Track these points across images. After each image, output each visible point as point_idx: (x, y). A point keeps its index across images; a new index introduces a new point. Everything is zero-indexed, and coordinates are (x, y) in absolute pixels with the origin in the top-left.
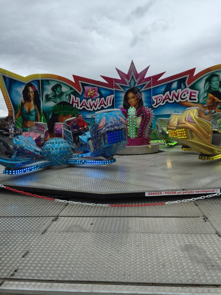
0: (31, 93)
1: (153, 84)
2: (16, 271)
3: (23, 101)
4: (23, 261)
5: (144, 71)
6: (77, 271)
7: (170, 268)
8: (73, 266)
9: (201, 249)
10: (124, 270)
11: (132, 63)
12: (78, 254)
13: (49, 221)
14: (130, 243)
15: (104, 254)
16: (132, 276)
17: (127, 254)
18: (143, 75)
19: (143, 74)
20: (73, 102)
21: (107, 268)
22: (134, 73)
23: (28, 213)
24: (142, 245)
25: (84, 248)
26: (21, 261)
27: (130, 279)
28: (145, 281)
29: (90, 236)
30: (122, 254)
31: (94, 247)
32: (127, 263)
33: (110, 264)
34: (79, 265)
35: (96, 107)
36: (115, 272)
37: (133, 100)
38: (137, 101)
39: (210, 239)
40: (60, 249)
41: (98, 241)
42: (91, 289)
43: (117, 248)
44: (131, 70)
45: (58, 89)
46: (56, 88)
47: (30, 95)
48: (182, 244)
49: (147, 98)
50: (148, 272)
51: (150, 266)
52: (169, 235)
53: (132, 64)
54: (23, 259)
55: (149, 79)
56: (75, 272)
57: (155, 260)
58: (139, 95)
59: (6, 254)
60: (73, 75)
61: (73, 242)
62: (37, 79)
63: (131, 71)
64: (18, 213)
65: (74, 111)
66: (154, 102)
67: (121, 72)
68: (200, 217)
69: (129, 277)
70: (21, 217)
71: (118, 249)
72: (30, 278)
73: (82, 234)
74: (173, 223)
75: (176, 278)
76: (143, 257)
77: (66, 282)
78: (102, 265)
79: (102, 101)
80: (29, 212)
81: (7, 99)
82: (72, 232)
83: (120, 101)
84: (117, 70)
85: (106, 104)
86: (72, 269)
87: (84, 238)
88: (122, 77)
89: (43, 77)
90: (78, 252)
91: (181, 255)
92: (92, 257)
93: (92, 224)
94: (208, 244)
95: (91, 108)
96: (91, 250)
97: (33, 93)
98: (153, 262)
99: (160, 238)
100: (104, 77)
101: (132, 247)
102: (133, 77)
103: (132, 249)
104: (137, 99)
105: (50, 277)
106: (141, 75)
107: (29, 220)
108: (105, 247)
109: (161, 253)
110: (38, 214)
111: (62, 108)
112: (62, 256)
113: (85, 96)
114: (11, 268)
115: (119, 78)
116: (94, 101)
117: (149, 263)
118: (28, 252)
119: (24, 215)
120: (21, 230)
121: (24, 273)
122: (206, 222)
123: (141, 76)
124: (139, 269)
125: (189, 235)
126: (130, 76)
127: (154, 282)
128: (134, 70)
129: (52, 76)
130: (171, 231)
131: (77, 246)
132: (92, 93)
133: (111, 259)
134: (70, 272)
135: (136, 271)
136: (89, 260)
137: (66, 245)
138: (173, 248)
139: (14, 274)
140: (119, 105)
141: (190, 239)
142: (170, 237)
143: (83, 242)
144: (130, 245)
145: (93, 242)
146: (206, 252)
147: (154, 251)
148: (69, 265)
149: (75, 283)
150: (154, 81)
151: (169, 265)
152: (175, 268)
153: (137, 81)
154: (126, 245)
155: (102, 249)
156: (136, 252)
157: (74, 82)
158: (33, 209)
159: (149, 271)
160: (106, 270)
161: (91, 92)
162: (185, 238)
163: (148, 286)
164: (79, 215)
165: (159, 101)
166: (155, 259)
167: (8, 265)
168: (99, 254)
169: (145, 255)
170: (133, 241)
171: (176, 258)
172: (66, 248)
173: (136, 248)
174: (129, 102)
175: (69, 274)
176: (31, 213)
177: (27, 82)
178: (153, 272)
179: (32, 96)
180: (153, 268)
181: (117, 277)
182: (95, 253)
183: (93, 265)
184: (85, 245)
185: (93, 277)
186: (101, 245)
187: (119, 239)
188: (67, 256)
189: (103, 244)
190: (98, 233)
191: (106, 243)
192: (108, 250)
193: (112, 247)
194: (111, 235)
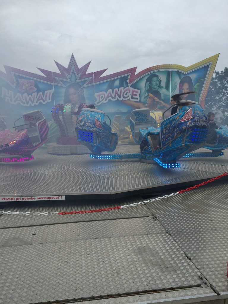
6: (19, 293)
7: (125, 275)
8: (13, 287)
9: (154, 251)
10: (75, 285)
12: (19, 273)
14: (80, 252)
15: (51, 268)
16: (85, 290)
17: (78, 265)
21: (56, 284)
24: (93, 252)
25: (26, 264)
27: (83, 293)
28: (100, 294)
29: (33, 249)
30: (72, 266)
31: (38, 262)
32: (77, 275)
33: (59, 279)
34: (22, 285)
35: (32, 102)
36: (65, 288)
37: (74, 96)
38: (78, 97)
39: (161, 239)
41: (43, 253)
43: (65, 259)
48: (134, 247)
50: (103, 283)
51: (103, 276)
52: (121, 238)
53: (72, 58)
56: (17, 295)
57: (108, 269)
58: (81, 91)
61: (13, 259)
66: (97, 99)
68: (150, 217)
69: (81, 292)
71: (67, 260)
73: (23, 248)
74: (123, 225)
75: (132, 286)
76: (96, 266)
78: (50, 281)
82: (10, 246)
83: (60, 97)
86: (13, 292)
87: (26, 252)
90: (19, 269)
91: (135, 260)
92: (37, 274)
93: (34, 235)
94: (160, 244)
96: (35, 266)
98: (106, 271)
99: (112, 242)
101: (83, 256)
102: (73, 72)
103: (82, 259)
108: (52, 260)
109: (114, 260)
113: (19, 90)
117: (103, 273)
122: (156, 221)
124: (92, 281)
125: (141, 236)
127: (109, 293)
128: (75, 64)
130: (123, 234)
131: (18, 262)
133: (59, 273)
134: (10, 296)
135: (89, 283)
136: (33, 278)
137: (4, 263)
138: (126, 252)
140: (59, 101)
141: (142, 241)
142: (122, 240)
143: (24, 257)
144: (80, 255)
145: (37, 255)
146: (159, 253)
147: (106, 258)
148: (8, 287)
151: (124, 272)
152: (130, 275)
154: (75, 255)
155: (48, 262)
156: (87, 261)
159: (103, 281)
160: (54, 287)
162: (138, 240)
163: (103, 299)
164: (18, 225)
165: (102, 98)
166: (108, 267)
168: (45, 269)
169: (98, 264)
170: (84, 249)
171: (131, 263)
172: (4, 267)
173: (86, 257)
174: (70, 98)
175: (10, 299)
178: (107, 282)
180: (107, 278)
181: (68, 294)
182: (40, 269)
183: (38, 283)
184: (27, 260)
185: (39, 297)
186: (46, 258)
187: (68, 248)
188: (5, 276)
189: (49, 257)
190: (42, 245)
191: (53, 255)
192: (55, 263)
193: (60, 259)
194: (58, 245)
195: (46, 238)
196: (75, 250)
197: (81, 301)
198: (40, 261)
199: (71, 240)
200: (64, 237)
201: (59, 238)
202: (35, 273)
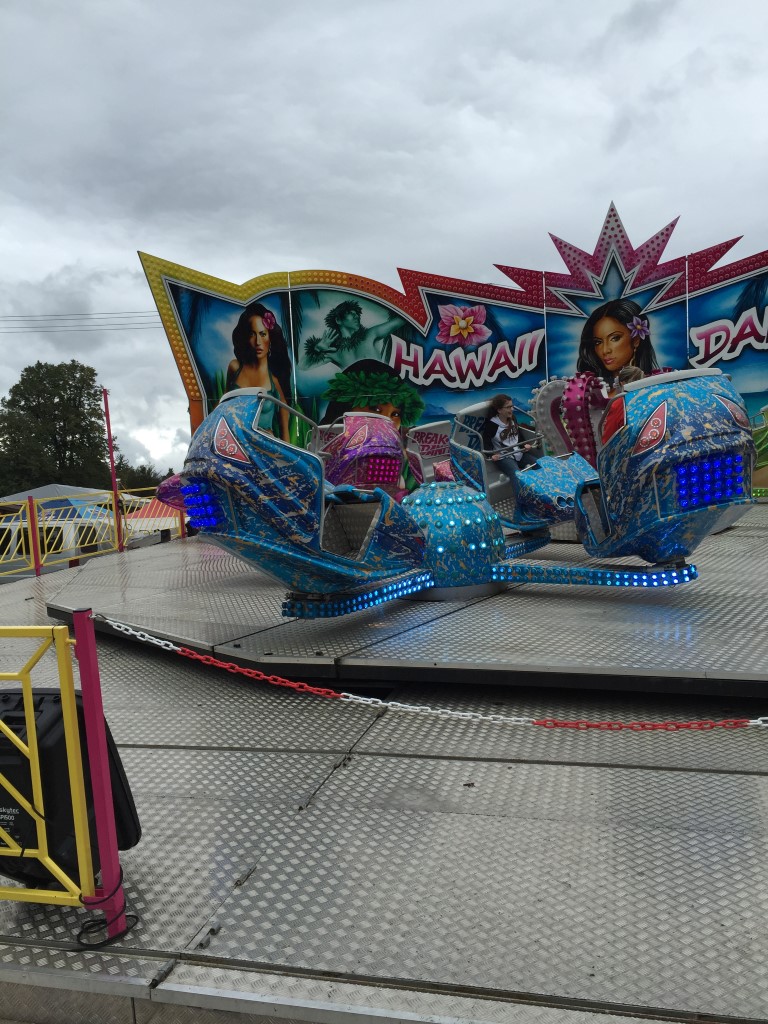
0: (259, 337)
1: (693, 285)
2: (213, 932)
3: (236, 366)
4: (237, 899)
5: (657, 238)
6: (420, 947)
8: (404, 928)
10: (590, 959)
11: (613, 213)
12: (422, 889)
13: (323, 767)
15: (516, 893)
16: (621, 982)
17: (601, 901)
18: (653, 254)
19: (654, 249)
20: (399, 361)
21: (528, 944)
22: (620, 247)
23: (251, 738)
24: (658, 871)
25: (443, 868)
26: (229, 900)
27: (614, 991)
28: (671, 1003)
29: (463, 828)
30: (584, 899)
31: (477, 867)
32: (599, 932)
33: (539, 931)
34: (428, 925)
35: (478, 375)
36: (555, 961)
37: (615, 345)
38: (629, 347)
40: (360, 866)
41: (492, 845)
42: (470, 1014)
43: (562, 875)
44: (606, 237)
45: (350, 317)
46: (342, 317)
47: (257, 345)
49: (669, 335)
50: (684, 973)
51: (688, 952)
53: (610, 216)
54: (237, 892)
55: (677, 265)
56: (413, 951)
57: (708, 932)
58: (639, 327)
59: (181, 874)
60: (399, 270)
61: (406, 846)
62: (279, 289)
63: (608, 243)
64: (219, 737)
65: (405, 390)
66: (698, 348)
67: (570, 249)
69: (609, 985)
70: (231, 749)
71: (566, 879)
72: (261, 959)
73: (435, 819)
76: (664, 917)
77: (382, 984)
78: (510, 932)
79: (503, 352)
80: (256, 734)
81: (184, 359)
82: (401, 809)
83: (565, 350)
84: (556, 240)
85: (515, 362)
86: (402, 939)
87: (444, 833)
88: (575, 264)
89: (299, 280)
90: (424, 879)
92: (473, 903)
93: (469, 785)
95: (463, 379)
96: (469, 877)
97: (267, 337)
98: (699, 936)
99: (729, 849)
100: (506, 270)
101: (620, 876)
102: (613, 263)
103: (619, 885)
104: (632, 341)
105: (329, 962)
106: (645, 254)
107: (256, 760)
108: (520, 871)
109: (732, 906)
110: (285, 743)
111: (362, 384)
112: (368, 890)
113: (439, 340)
114: (197, 920)
115: (564, 270)
116: (471, 356)
117: (687, 941)
118: (253, 870)
119: (241, 742)
120: (231, 794)
121: (239, 940)
123: (644, 257)
124: (647, 958)
126: (603, 261)
127: (706, 1010)
128: (619, 238)
129: (330, 277)
131: (419, 859)
132: (466, 328)
133: (540, 915)
134: (395, 949)
135: (635, 964)
136: (462, 912)
137: (382, 855)
139: (208, 942)
140: (563, 364)
143: (438, 848)
144: (611, 870)
145: (475, 848)
147: (704, 896)
148: (391, 923)
149: (414, 990)
150: (694, 273)
153: (630, 277)
154: (595, 869)
155: (508, 875)
156: (633, 895)
157: (401, 294)
158: (269, 723)
159: (685, 967)
160: (523, 952)
161: (463, 323)
164: (424, 750)
165: (716, 344)
166: (709, 926)
167: (190, 910)
168: (497, 892)
169: (671, 910)
170: (624, 855)
172: (382, 864)
173: (633, 881)
174: (600, 353)
175: (395, 957)
176: (262, 738)
177: (245, 303)
178: (701, 974)
179: (262, 347)
180: (702, 959)
181: (564, 981)
182: (482, 889)
183: (476, 930)
184: (445, 856)
185: (475, 972)
186: (503, 861)
187: (571, 843)
188: (385, 891)
189: (511, 859)
190: (491, 819)
191: (524, 855)
192: (529, 880)
193: (545, 870)
194: (540, 827)
195: (503, 801)
196: (596, 853)
197: (607, 1011)
198: (484, 868)
199: (582, 821)
200: (562, 807)
201: (546, 807)
202: (466, 898)
